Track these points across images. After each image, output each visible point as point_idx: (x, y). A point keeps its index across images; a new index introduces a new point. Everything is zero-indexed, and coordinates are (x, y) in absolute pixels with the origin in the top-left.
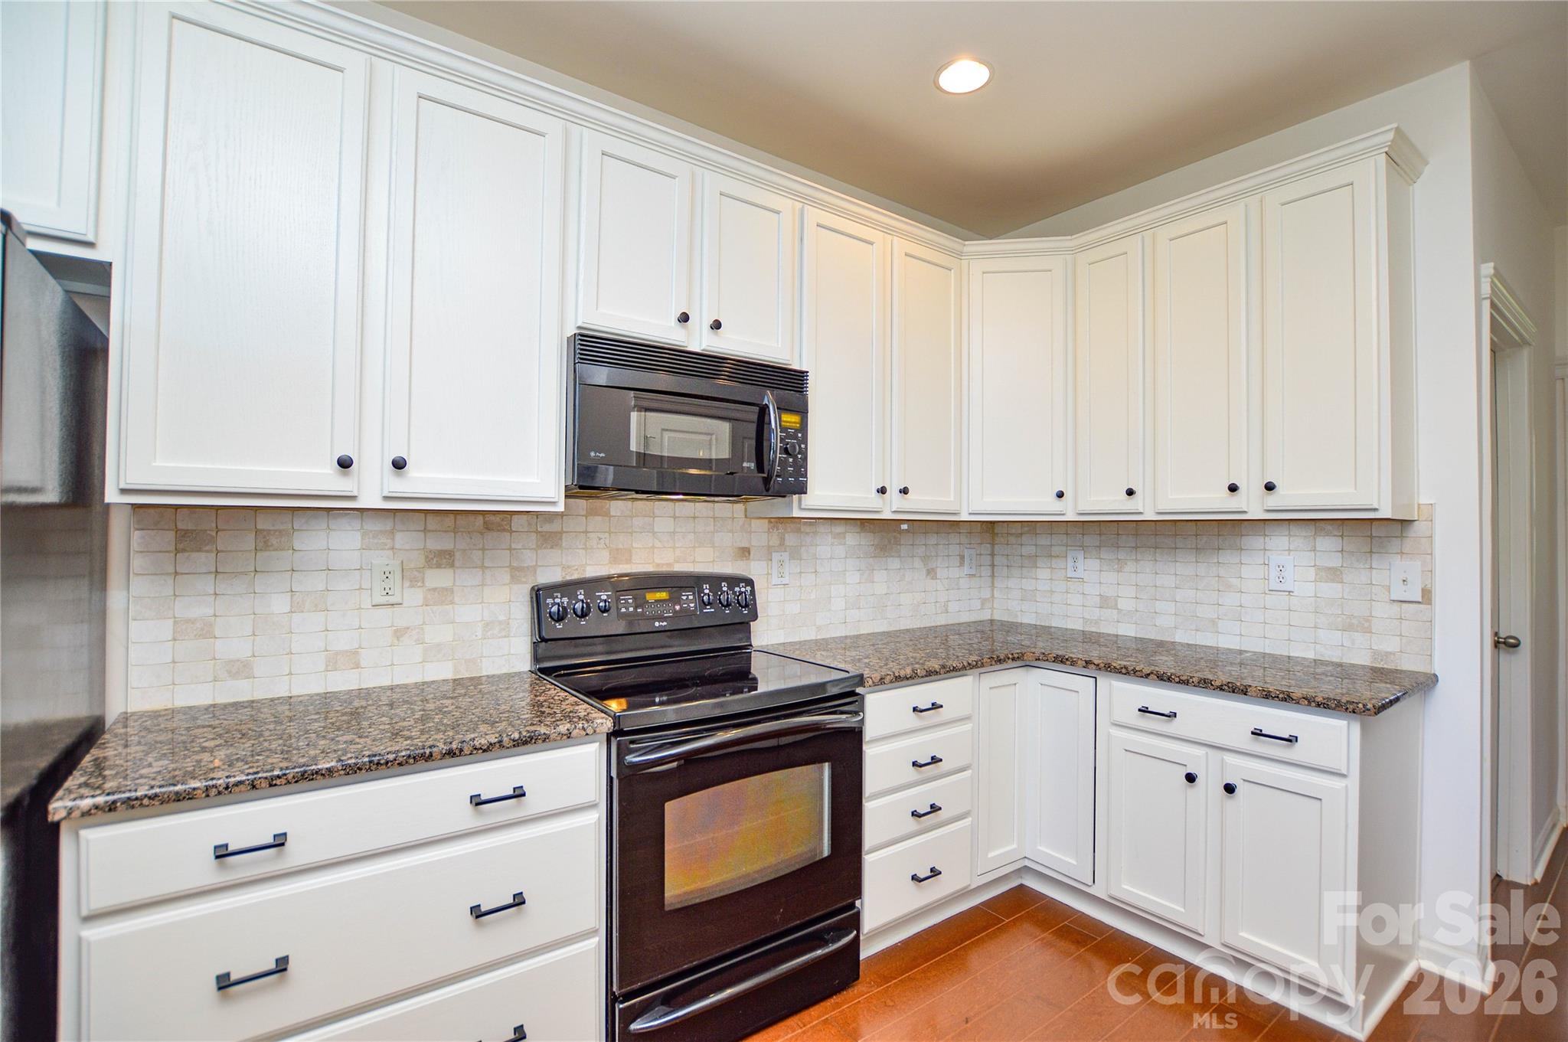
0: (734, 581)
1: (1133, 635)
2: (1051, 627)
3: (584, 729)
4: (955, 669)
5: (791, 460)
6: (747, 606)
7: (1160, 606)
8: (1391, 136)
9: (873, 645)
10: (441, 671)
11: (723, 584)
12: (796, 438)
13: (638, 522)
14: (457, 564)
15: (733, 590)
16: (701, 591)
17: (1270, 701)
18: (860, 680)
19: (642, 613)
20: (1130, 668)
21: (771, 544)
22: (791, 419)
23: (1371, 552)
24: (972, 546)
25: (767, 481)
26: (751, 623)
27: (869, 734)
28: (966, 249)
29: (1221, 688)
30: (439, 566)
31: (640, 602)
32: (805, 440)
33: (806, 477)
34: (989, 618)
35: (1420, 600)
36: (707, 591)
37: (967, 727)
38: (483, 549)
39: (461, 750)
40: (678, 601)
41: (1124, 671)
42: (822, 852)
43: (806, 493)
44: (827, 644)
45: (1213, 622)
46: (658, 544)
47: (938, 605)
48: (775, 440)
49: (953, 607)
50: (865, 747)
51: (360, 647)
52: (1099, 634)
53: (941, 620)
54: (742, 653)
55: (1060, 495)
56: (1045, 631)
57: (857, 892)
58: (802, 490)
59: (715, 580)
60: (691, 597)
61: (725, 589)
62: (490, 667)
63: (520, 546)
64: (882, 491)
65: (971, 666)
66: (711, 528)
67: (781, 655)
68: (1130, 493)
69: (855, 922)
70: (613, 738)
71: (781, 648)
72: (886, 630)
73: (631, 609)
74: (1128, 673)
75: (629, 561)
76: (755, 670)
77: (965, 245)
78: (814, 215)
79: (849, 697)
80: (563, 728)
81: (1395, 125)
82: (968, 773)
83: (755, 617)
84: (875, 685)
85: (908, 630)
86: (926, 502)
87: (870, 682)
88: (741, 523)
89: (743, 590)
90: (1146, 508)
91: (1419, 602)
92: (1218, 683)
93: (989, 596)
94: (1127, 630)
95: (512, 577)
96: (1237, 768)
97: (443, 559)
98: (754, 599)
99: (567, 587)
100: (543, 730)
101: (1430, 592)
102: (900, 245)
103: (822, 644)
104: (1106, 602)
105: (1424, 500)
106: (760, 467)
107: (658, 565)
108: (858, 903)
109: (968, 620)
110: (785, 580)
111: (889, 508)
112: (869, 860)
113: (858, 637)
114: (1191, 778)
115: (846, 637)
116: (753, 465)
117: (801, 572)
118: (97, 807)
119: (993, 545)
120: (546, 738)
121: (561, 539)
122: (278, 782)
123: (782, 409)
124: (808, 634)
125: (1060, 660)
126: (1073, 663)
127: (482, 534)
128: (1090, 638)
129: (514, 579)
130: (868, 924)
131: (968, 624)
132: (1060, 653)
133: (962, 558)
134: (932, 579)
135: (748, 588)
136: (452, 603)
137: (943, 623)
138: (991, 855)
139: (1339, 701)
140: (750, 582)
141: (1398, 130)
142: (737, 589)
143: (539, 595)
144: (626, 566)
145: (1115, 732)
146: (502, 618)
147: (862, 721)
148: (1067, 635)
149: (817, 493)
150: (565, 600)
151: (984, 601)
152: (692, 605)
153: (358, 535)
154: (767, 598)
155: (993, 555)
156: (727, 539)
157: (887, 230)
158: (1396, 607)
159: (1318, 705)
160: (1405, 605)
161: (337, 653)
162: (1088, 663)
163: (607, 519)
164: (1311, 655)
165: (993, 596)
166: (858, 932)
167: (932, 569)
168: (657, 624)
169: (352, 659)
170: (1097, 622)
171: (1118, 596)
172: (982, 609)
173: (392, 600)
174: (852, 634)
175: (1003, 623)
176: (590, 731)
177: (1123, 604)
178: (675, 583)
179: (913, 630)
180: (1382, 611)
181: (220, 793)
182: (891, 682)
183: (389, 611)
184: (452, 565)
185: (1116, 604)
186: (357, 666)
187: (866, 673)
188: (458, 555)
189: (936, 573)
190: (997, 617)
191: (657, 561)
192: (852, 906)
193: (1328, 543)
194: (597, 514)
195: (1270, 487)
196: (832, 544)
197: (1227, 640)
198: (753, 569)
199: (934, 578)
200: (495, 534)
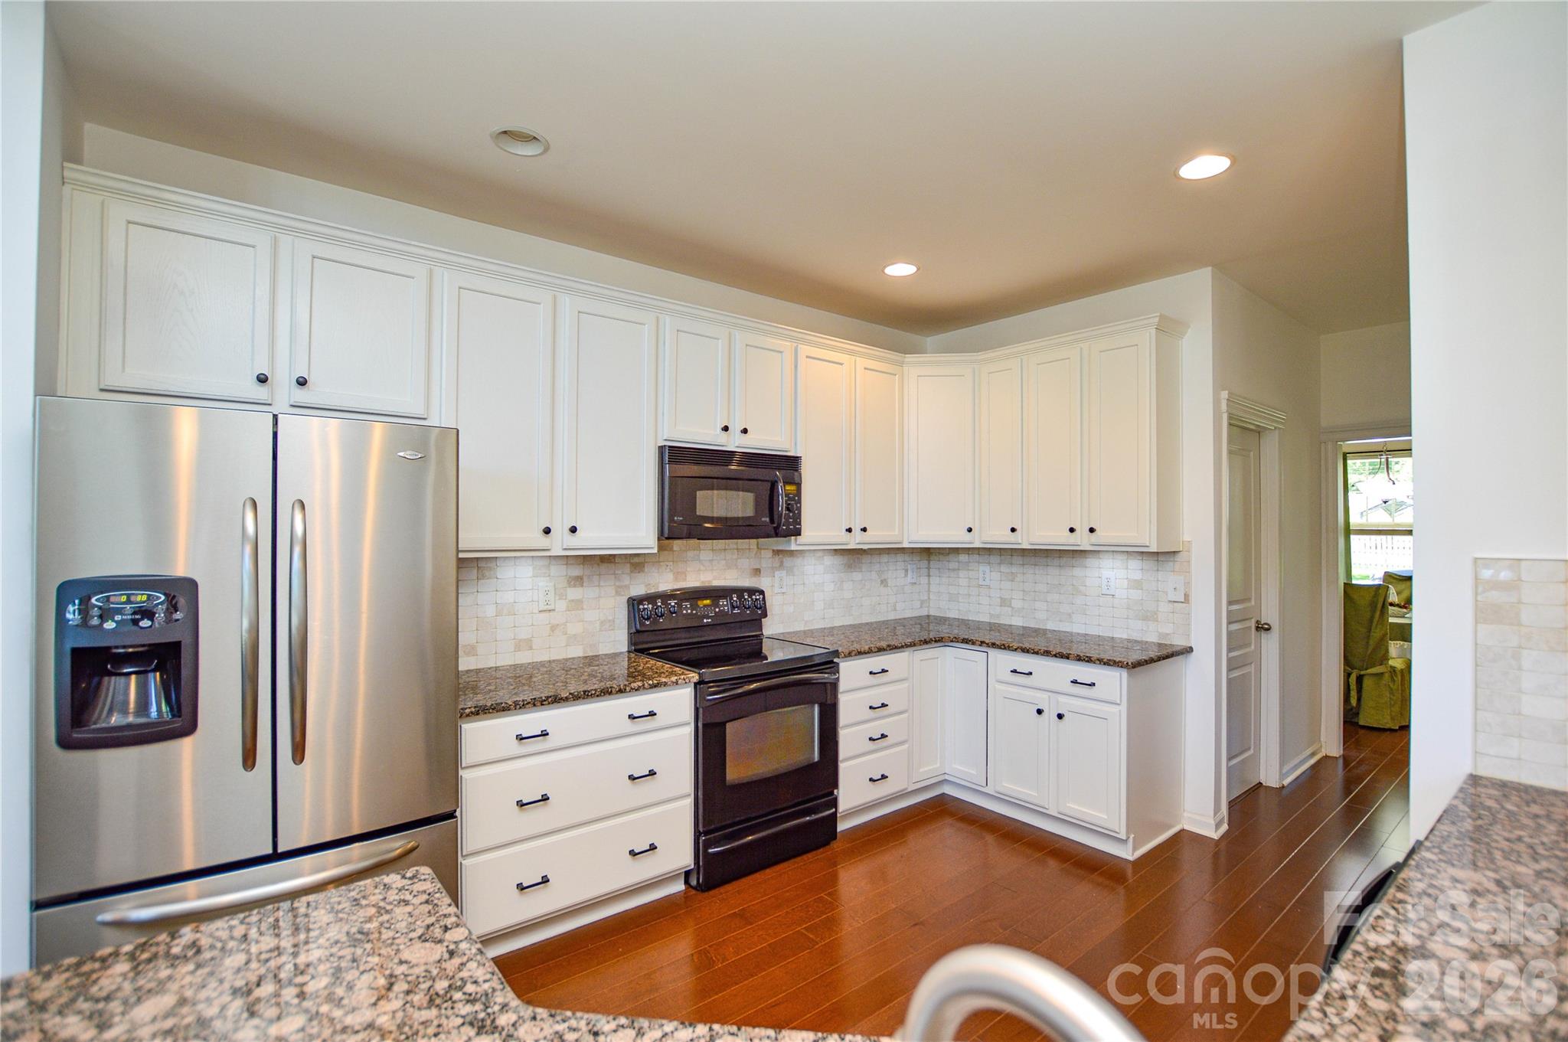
0: (752, 591)
1: (1021, 625)
2: (969, 620)
3: (684, 679)
4: (896, 648)
5: (791, 514)
6: (760, 608)
7: (1038, 605)
8: (1157, 319)
9: (843, 634)
10: (576, 652)
11: (745, 594)
12: (794, 500)
13: (690, 554)
14: (584, 584)
15: (751, 598)
16: (731, 599)
17: (1081, 662)
18: (836, 653)
19: (696, 613)
20: (1007, 645)
21: (774, 565)
22: (790, 488)
23: (1158, 570)
24: (914, 562)
25: (776, 529)
26: (763, 620)
27: (842, 686)
28: (906, 360)
29: (1055, 656)
30: (575, 586)
31: (694, 607)
32: (799, 501)
33: (800, 524)
34: (926, 614)
35: (1183, 601)
36: (735, 599)
37: (905, 685)
38: (600, 575)
39: (625, 690)
40: (717, 606)
41: (1003, 647)
42: (814, 758)
43: (800, 535)
44: (813, 633)
45: (1070, 615)
46: (702, 568)
47: (889, 605)
48: (782, 501)
49: (899, 606)
50: (840, 696)
51: (533, 637)
52: (1000, 625)
53: (892, 616)
54: (758, 639)
55: (970, 530)
56: (964, 623)
57: (836, 785)
58: (798, 533)
59: (740, 591)
60: (725, 603)
61: (746, 597)
62: (604, 649)
63: (620, 572)
64: (849, 530)
65: (907, 646)
66: (735, 557)
67: (782, 640)
68: (1013, 530)
69: (834, 803)
70: (698, 686)
71: (782, 636)
72: (852, 623)
73: (689, 611)
74: (1005, 649)
75: (685, 580)
76: (765, 650)
77: (905, 357)
78: (805, 350)
79: (829, 663)
80: (674, 679)
81: (1158, 314)
82: (905, 715)
83: (765, 615)
84: (845, 656)
85: (867, 624)
86: (878, 536)
87: (843, 655)
88: (754, 552)
89: (758, 597)
90: (1023, 541)
91: (1182, 602)
92: (1054, 653)
93: (926, 598)
94: (1017, 621)
95: (617, 592)
96: (1064, 704)
97: (578, 581)
98: (765, 604)
99: (651, 598)
100: (664, 680)
101: (1188, 596)
102: (862, 363)
103: (810, 633)
104: (1004, 602)
105: (1186, 538)
106: (772, 521)
107: (703, 582)
108: (835, 791)
109: (910, 616)
110: (783, 590)
111: (855, 541)
112: (843, 767)
113: (833, 628)
114: (1039, 712)
115: (825, 628)
116: (768, 519)
117: (794, 585)
118: (472, 712)
119: (929, 561)
120: (665, 684)
121: (644, 566)
122: (545, 703)
123: (786, 483)
124: (799, 627)
125: (965, 641)
126: (973, 643)
127: (598, 564)
128: (993, 627)
129: (618, 593)
130: (843, 805)
131: (911, 618)
132: (966, 637)
133: (907, 571)
134: (885, 586)
135: (761, 596)
136: (582, 609)
137: (893, 618)
138: (921, 770)
139: (1115, 661)
140: (762, 592)
141: (1161, 316)
142: (754, 597)
143: (634, 603)
144: (684, 583)
145: (999, 686)
146: (611, 618)
147: (838, 679)
148: (979, 626)
149: (806, 534)
150: (650, 606)
151: (922, 602)
152: (726, 608)
153: (531, 568)
154: (773, 603)
155: (929, 568)
156: (747, 563)
157: (851, 353)
158: (1171, 605)
159: (1105, 664)
160: (1176, 604)
161: (520, 640)
162: (982, 643)
163: (671, 552)
164: (1125, 636)
165: (929, 598)
166: (836, 809)
167: (885, 580)
168: (705, 621)
169: (528, 644)
170: (998, 616)
171: (1012, 598)
172: (921, 607)
173: (549, 607)
174: (828, 626)
175: (936, 618)
176: (687, 681)
177: (1014, 604)
178: (716, 594)
179: (871, 623)
180: (1164, 608)
181: (520, 708)
182: (856, 655)
183: (547, 614)
184: (582, 586)
185: (1011, 604)
186: (531, 648)
187: (840, 650)
188: (585, 579)
189: (887, 582)
190: (932, 613)
191: (702, 580)
192: (832, 793)
193: (1135, 564)
194: (665, 550)
195: (1092, 530)
196: (815, 565)
197: (1077, 628)
198: (763, 583)
199: (886, 586)
200: (606, 565)
